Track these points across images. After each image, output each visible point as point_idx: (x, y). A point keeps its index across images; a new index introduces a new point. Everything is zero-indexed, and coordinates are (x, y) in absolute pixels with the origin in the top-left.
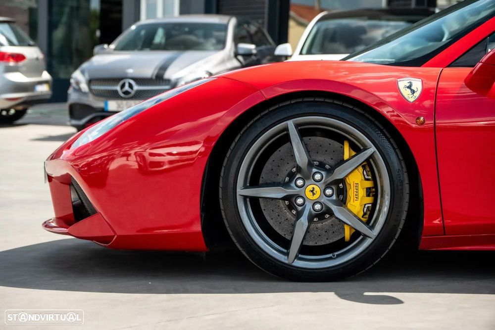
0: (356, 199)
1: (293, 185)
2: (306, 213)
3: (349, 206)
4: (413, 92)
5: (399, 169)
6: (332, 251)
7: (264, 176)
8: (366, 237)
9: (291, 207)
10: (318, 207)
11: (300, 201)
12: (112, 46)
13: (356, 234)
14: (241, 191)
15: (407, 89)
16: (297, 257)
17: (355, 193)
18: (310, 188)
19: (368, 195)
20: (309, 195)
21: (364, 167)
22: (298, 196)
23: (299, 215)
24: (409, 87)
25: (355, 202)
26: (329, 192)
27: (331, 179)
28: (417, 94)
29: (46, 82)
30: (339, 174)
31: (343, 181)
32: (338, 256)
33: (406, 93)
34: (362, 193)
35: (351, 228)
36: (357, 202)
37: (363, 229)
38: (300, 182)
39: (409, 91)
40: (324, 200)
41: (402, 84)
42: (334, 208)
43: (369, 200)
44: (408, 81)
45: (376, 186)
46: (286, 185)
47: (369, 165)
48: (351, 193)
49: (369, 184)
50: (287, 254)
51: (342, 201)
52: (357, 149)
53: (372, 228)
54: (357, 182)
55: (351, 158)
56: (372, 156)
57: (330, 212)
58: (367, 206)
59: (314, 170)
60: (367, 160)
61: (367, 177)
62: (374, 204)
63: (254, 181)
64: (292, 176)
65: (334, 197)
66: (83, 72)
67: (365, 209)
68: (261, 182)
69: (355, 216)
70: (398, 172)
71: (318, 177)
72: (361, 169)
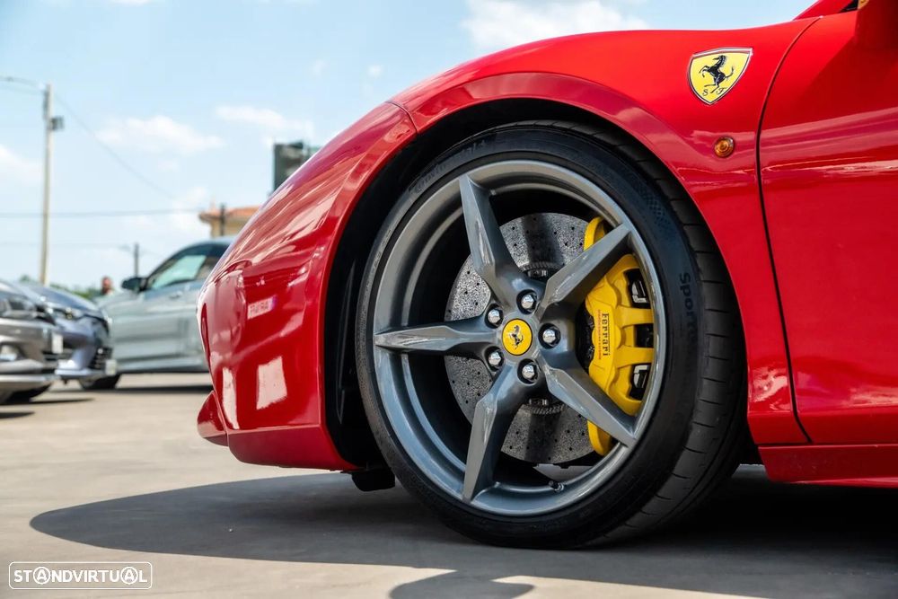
0: (603, 351)
1: (482, 321)
3: (593, 367)
4: (720, 79)
5: (686, 275)
7: (452, 308)
10: (528, 371)
11: (495, 358)
15: (706, 73)
17: (603, 337)
18: (513, 327)
19: (644, 344)
20: (509, 344)
22: (491, 348)
24: (713, 71)
25: (603, 357)
28: (729, 84)
33: (702, 83)
38: (494, 315)
39: (710, 78)
41: (700, 64)
43: (641, 354)
44: (717, 56)
48: (595, 338)
58: (638, 369)
61: (636, 299)
67: (637, 378)
70: (683, 282)
71: (527, 301)
72: (622, 281)
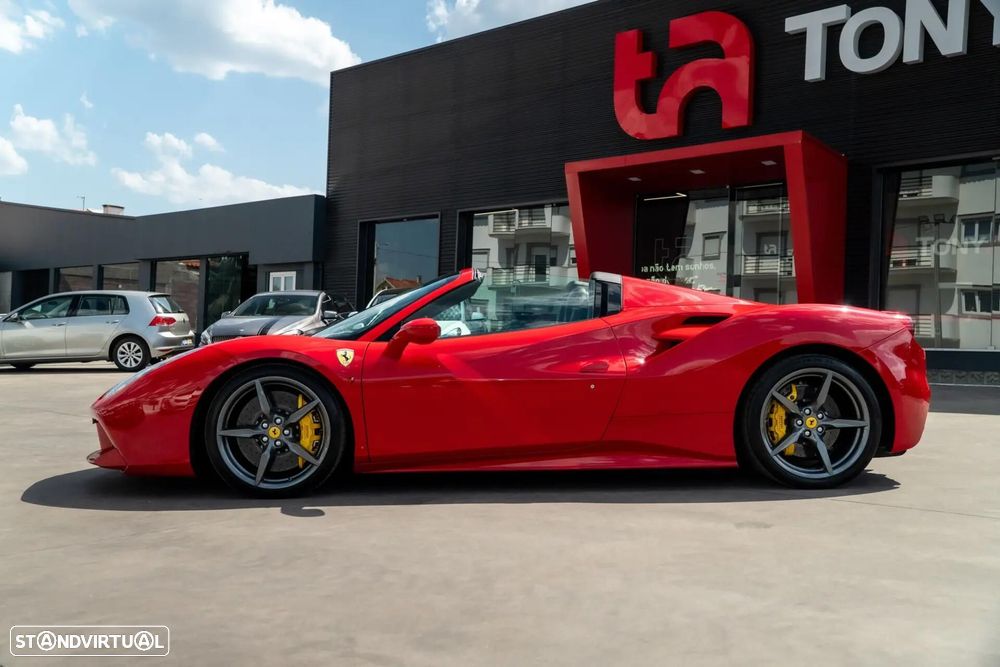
1: (260, 427)
2: (269, 448)
3: (302, 442)
4: (347, 359)
6: (289, 476)
7: (240, 420)
8: (313, 465)
9: (260, 444)
10: (278, 443)
11: (265, 439)
12: (234, 313)
13: (307, 464)
14: (220, 432)
15: (342, 357)
16: (262, 481)
18: (273, 429)
19: (316, 434)
20: (271, 434)
21: (314, 414)
22: (263, 436)
23: (265, 448)
24: (344, 356)
26: (286, 432)
27: (288, 422)
28: (350, 361)
29: (190, 338)
30: (293, 419)
31: (298, 423)
32: (293, 480)
33: (342, 360)
34: (311, 432)
35: (303, 459)
36: (308, 439)
37: (312, 460)
38: (265, 425)
39: (344, 358)
40: (283, 438)
41: (340, 353)
42: (290, 445)
43: (317, 438)
44: (345, 351)
45: (322, 427)
46: (254, 427)
47: (316, 412)
48: (303, 432)
49: (317, 426)
50: (254, 479)
51: (297, 438)
52: (308, 399)
53: (317, 458)
54: (308, 425)
55: (303, 406)
56: (318, 405)
57: (286, 446)
58: (315, 442)
59: (276, 416)
60: (315, 408)
61: (315, 421)
62: (320, 441)
63: (232, 424)
64: (260, 420)
65: (291, 436)
66: (209, 332)
67: (314, 445)
68: (238, 424)
69: (306, 450)
71: (278, 421)
72: (311, 415)
